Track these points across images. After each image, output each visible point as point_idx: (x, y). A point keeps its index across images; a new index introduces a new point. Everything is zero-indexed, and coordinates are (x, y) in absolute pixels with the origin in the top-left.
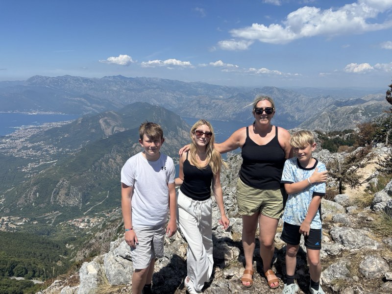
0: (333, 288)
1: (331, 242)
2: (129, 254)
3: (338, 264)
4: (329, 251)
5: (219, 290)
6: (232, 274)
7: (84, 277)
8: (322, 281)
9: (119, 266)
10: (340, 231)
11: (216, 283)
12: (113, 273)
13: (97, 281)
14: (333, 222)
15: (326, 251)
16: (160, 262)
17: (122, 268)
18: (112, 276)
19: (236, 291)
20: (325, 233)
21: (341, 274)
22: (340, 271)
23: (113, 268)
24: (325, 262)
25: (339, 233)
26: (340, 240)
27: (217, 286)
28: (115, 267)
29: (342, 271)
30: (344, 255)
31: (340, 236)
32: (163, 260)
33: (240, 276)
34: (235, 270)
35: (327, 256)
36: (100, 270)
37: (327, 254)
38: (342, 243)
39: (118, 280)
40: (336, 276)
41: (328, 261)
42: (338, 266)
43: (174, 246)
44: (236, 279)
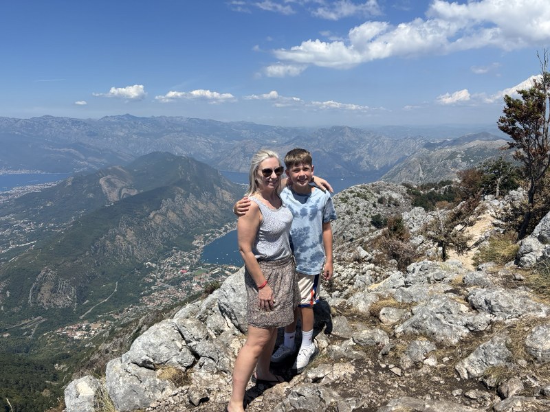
0: (488, 382)
1: (471, 313)
2: (147, 358)
3: (493, 342)
4: (472, 325)
5: (304, 402)
6: (321, 375)
7: (73, 403)
8: (468, 372)
9: (132, 380)
10: (484, 294)
11: (298, 391)
12: (122, 391)
13: (95, 406)
14: (465, 285)
15: (466, 326)
16: (201, 366)
17: (136, 383)
18: (119, 396)
19: (333, 400)
20: (459, 300)
21: (498, 358)
22: (497, 354)
23: (121, 383)
24: (466, 342)
25: (483, 297)
26: (487, 308)
27: (299, 395)
28: (125, 382)
29: (499, 353)
30: (495, 329)
31: (486, 301)
32: (206, 364)
33: (335, 377)
34: (326, 368)
35: (469, 334)
36: (99, 389)
37: (468, 331)
38: (491, 311)
39: (131, 402)
40: (491, 363)
41: (471, 342)
42: (492, 346)
43: (223, 340)
44: (329, 382)
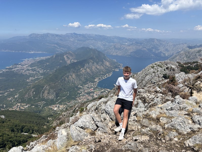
0: (195, 149)
1: (193, 124)
2: (83, 126)
3: (198, 136)
4: (192, 128)
5: (131, 147)
6: (137, 139)
7: (60, 136)
8: (188, 144)
9: (78, 132)
10: (198, 117)
11: (130, 143)
12: (75, 135)
13: (67, 138)
14: (193, 112)
15: (190, 128)
16: (99, 130)
17: (79, 133)
18: (74, 136)
19: (141, 148)
20: (189, 119)
21: (199, 141)
22: (199, 140)
23: (75, 132)
24: (189, 134)
25: (198, 119)
26: (198, 123)
27: (130, 145)
28: (76, 132)
29: (200, 140)
30: (200, 131)
31: (198, 120)
32: (100, 130)
33: (142, 140)
34: (139, 136)
35: (191, 131)
36: (68, 133)
37: (190, 130)
38: (200, 124)
39: (77, 139)
40: (197, 142)
41: (191, 134)
42: (197, 137)
43: (106, 122)
44: (140, 141)
